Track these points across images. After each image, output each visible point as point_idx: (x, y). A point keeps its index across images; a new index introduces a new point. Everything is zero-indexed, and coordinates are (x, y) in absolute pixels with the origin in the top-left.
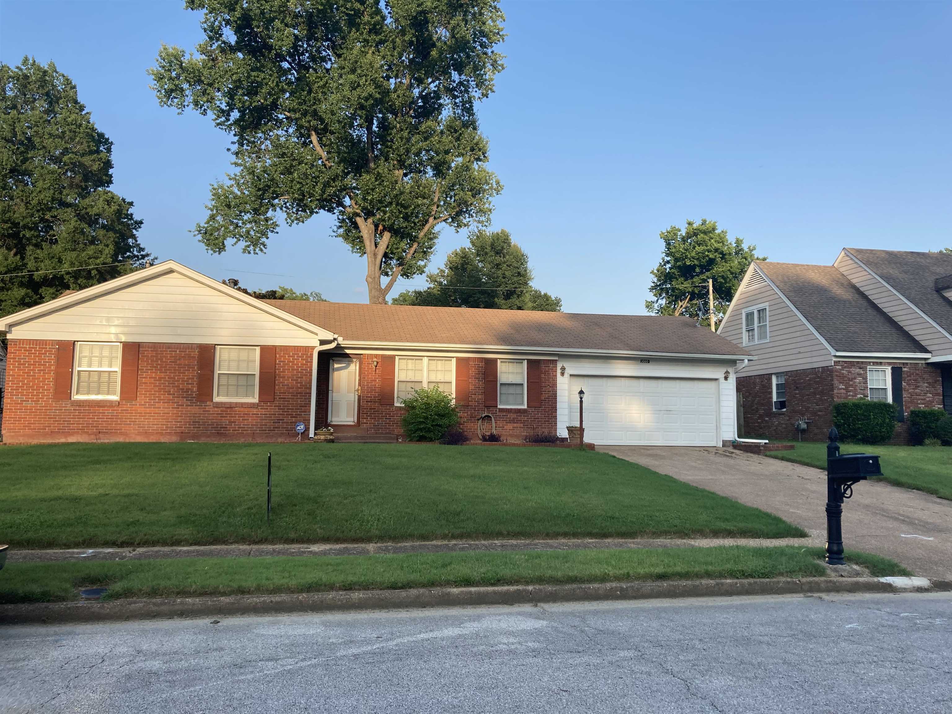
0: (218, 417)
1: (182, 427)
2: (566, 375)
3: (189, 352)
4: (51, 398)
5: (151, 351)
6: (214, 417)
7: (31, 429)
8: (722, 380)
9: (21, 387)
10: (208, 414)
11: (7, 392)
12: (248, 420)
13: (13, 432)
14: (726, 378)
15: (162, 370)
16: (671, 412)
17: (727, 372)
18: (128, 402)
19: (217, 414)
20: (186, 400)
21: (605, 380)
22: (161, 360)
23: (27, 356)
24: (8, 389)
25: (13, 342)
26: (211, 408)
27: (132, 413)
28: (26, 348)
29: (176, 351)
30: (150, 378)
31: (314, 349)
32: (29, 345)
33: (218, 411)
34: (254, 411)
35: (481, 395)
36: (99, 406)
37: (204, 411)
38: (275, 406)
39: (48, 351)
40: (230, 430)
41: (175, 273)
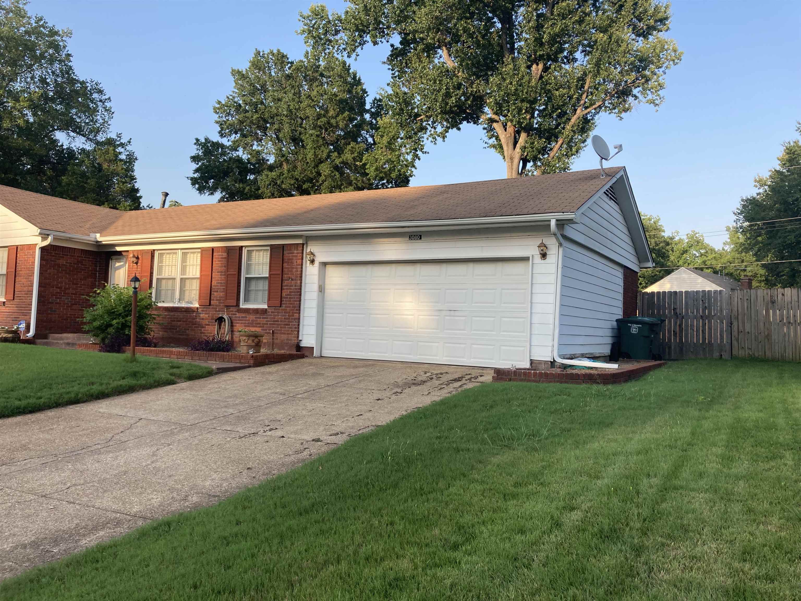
2: (317, 264)
8: (538, 259)
14: (544, 256)
16: (457, 314)
17: (543, 246)
21: (370, 267)
35: (222, 292)
38: (15, 305)
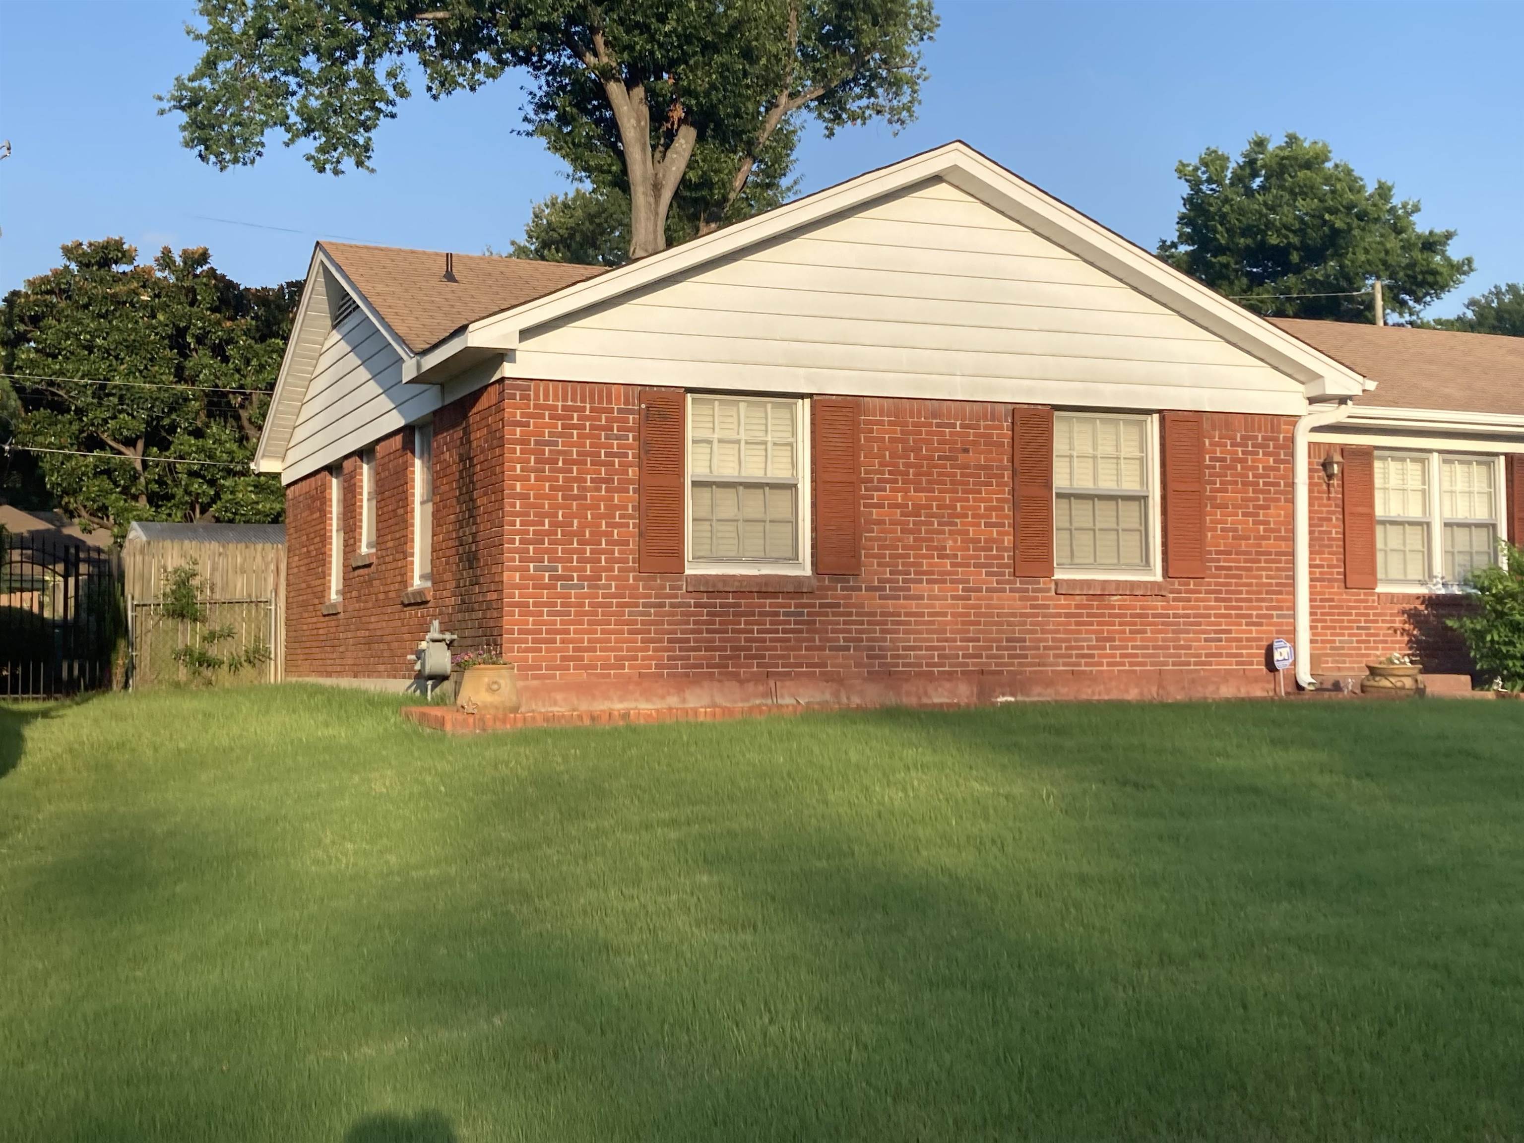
0: (1069, 623)
1: (981, 657)
3: (986, 427)
4: (633, 570)
5: (890, 423)
6: (1059, 624)
7: (586, 668)
9: (549, 533)
10: (1044, 616)
11: (511, 551)
12: (1145, 632)
13: (535, 677)
15: (920, 483)
18: (839, 581)
19: (1067, 615)
20: (988, 574)
22: (917, 450)
23: (560, 435)
24: (513, 541)
25: (517, 387)
26: (1050, 599)
27: (850, 614)
28: (555, 408)
29: (954, 426)
30: (890, 506)
31: (1294, 424)
32: (565, 399)
33: (1068, 606)
34: (1156, 608)
36: (763, 594)
37: (1032, 607)
38: (1207, 592)
39: (617, 420)
40: (1100, 664)
41: (944, 184)
